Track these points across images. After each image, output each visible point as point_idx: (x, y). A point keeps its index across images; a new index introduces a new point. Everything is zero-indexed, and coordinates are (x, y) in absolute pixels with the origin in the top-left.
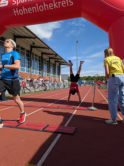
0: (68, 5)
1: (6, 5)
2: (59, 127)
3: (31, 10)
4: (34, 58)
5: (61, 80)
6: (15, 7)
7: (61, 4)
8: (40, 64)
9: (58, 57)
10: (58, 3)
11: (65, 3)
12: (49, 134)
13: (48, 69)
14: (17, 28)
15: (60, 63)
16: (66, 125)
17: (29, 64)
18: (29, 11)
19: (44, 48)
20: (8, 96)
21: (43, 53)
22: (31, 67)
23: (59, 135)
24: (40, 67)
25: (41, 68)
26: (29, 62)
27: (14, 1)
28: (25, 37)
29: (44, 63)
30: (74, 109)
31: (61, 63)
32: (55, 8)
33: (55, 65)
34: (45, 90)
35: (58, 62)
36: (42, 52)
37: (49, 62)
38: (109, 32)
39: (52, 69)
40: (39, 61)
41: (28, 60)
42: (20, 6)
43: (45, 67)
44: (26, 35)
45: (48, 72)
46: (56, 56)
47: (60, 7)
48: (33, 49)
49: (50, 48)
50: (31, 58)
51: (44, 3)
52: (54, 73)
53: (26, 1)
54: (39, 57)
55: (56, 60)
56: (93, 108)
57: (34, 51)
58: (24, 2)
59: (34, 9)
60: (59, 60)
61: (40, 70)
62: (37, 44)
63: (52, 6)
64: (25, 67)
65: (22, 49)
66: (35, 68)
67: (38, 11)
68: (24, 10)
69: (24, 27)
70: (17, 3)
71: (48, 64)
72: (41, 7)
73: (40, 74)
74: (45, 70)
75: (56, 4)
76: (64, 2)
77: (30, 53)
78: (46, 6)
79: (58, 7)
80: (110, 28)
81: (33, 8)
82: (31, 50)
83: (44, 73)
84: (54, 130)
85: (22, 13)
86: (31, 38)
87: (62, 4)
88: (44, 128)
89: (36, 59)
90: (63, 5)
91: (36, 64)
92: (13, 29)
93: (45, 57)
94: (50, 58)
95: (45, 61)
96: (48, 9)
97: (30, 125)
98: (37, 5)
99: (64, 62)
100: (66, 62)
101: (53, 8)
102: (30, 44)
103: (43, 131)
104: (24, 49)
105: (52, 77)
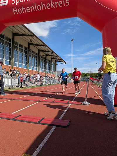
0: (64, 6)
1: (6, 4)
2: (54, 120)
3: (29, 9)
4: (32, 55)
5: (56, 76)
6: (14, 6)
7: (57, 4)
8: (37, 61)
9: (54, 54)
10: (55, 4)
11: (62, 3)
12: (45, 127)
13: (44, 65)
14: (15, 26)
15: (56, 60)
16: (60, 118)
17: (26, 61)
18: (27, 10)
19: (41, 45)
20: (6, 90)
21: (39, 51)
22: (28, 63)
23: (54, 128)
24: (37, 63)
25: (38, 65)
26: (26, 59)
27: (14, 1)
28: (23, 35)
29: (41, 60)
30: (68, 103)
32: (52, 8)
33: (51, 61)
34: (41, 85)
35: (53, 58)
36: (39, 49)
37: (45, 58)
38: (102, 32)
39: (48, 66)
40: (36, 57)
41: (26, 56)
42: (19, 5)
43: (42, 63)
44: (25, 33)
45: (44, 68)
46: (52, 53)
47: (56, 7)
48: (30, 46)
49: (47, 46)
50: (29, 55)
51: (42, 3)
52: (50, 69)
53: (25, 1)
54: (37, 54)
56: (86, 103)
58: (23, 1)
59: (32, 8)
60: (55, 57)
61: (37, 66)
62: (34, 42)
63: (50, 6)
64: (23, 63)
65: (20, 46)
66: (32, 64)
67: (36, 11)
68: (23, 9)
69: (22, 25)
70: (17, 2)
71: (44, 61)
72: (39, 7)
73: (36, 69)
74: (41, 66)
75: (53, 4)
76: (60, 3)
77: (28, 49)
78: (44, 6)
79: (55, 7)
80: (104, 28)
81: (31, 7)
82: (29, 48)
83: (41, 69)
84: (49, 122)
85: (20, 12)
86: (28, 35)
88: (39, 120)
89: (33, 56)
90: (60, 5)
91: (33, 60)
92: (12, 28)
93: (41, 54)
94: (46, 55)
95: (42, 57)
96: (45, 9)
97: (27, 118)
98: (35, 5)
99: (59, 59)
100: (62, 59)
101: (50, 8)
102: (28, 41)
103: (39, 123)
104: (22, 46)
105: (48, 72)
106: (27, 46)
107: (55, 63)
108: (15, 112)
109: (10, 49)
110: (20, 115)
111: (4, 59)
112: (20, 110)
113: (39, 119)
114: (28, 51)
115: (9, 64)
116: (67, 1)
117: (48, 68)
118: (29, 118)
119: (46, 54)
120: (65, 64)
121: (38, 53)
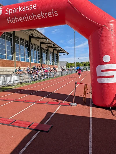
0: (53, 16)
1: (0, 14)
3: (22, 19)
4: (33, 49)
6: (8, 16)
7: (47, 15)
8: (39, 53)
9: (55, 46)
10: (45, 14)
11: (51, 14)
13: (47, 57)
16: (46, 123)
17: (28, 54)
18: (20, 20)
19: (42, 38)
21: (41, 43)
23: (38, 132)
24: (39, 56)
26: (28, 52)
27: (7, 11)
29: (43, 52)
31: (59, 51)
32: (43, 18)
33: (53, 53)
35: (56, 50)
36: (41, 41)
37: (48, 50)
39: (50, 57)
40: (38, 50)
41: (28, 50)
42: (13, 16)
43: (44, 55)
45: (47, 60)
46: (53, 46)
47: (46, 17)
48: (32, 39)
49: (48, 39)
50: (31, 48)
51: (33, 13)
52: (53, 60)
53: (17, 12)
54: (38, 47)
55: (54, 48)
57: (33, 41)
58: (15, 12)
59: (25, 18)
61: (39, 59)
62: (35, 34)
63: (40, 16)
64: (25, 57)
65: (21, 39)
66: (34, 57)
67: (28, 20)
68: (16, 19)
70: (10, 13)
71: (46, 53)
72: (30, 17)
73: (39, 62)
74: (44, 58)
75: (43, 15)
77: (29, 43)
78: (35, 16)
79: (45, 17)
81: (23, 18)
82: (30, 41)
83: (43, 61)
85: (14, 22)
87: (49, 15)
89: (35, 49)
91: (35, 53)
93: (43, 46)
95: (44, 50)
96: (37, 19)
98: (27, 15)
99: (61, 50)
100: (64, 50)
101: (40, 18)
102: (29, 35)
103: (28, 128)
104: (23, 40)
105: (51, 64)
106: (28, 40)
107: (58, 54)
108: (12, 117)
109: (11, 43)
110: (15, 121)
111: (6, 54)
112: (17, 114)
113: (29, 124)
114: (30, 44)
115: (11, 59)
116: (56, 12)
117: (50, 60)
118: (21, 123)
119: (48, 46)
120: (68, 55)
121: (39, 45)
